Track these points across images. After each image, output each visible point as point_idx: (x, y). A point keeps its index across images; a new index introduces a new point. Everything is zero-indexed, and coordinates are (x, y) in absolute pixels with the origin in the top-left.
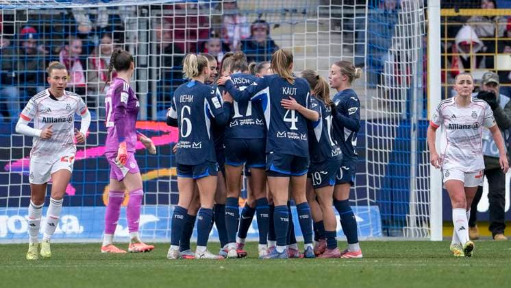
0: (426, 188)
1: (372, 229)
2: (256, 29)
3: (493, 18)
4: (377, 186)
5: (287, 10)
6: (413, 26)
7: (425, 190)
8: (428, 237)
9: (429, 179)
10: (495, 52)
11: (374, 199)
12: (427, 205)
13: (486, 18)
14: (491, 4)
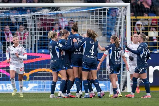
0: (126, 75)
2: (70, 23)
3: (148, 19)
5: (80, 17)
6: (122, 22)
8: (127, 91)
9: (127, 72)
10: (148, 31)
12: (126, 81)
13: (145, 19)
14: (147, 15)
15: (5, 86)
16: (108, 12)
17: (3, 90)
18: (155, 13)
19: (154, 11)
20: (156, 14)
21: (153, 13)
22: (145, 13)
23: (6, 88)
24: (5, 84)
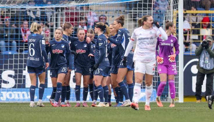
0: (177, 81)
1: (154, 98)
4: (156, 81)
5: (117, 10)
7: (176, 82)
8: (178, 101)
9: (178, 78)
11: (155, 86)
12: (177, 88)
14: (195, 9)
15: (27, 94)
16: (154, 4)
17: (24, 99)
18: (203, 8)
19: (202, 5)
20: (205, 9)
21: (201, 7)
22: (194, 7)
23: (28, 97)
24: (27, 92)
